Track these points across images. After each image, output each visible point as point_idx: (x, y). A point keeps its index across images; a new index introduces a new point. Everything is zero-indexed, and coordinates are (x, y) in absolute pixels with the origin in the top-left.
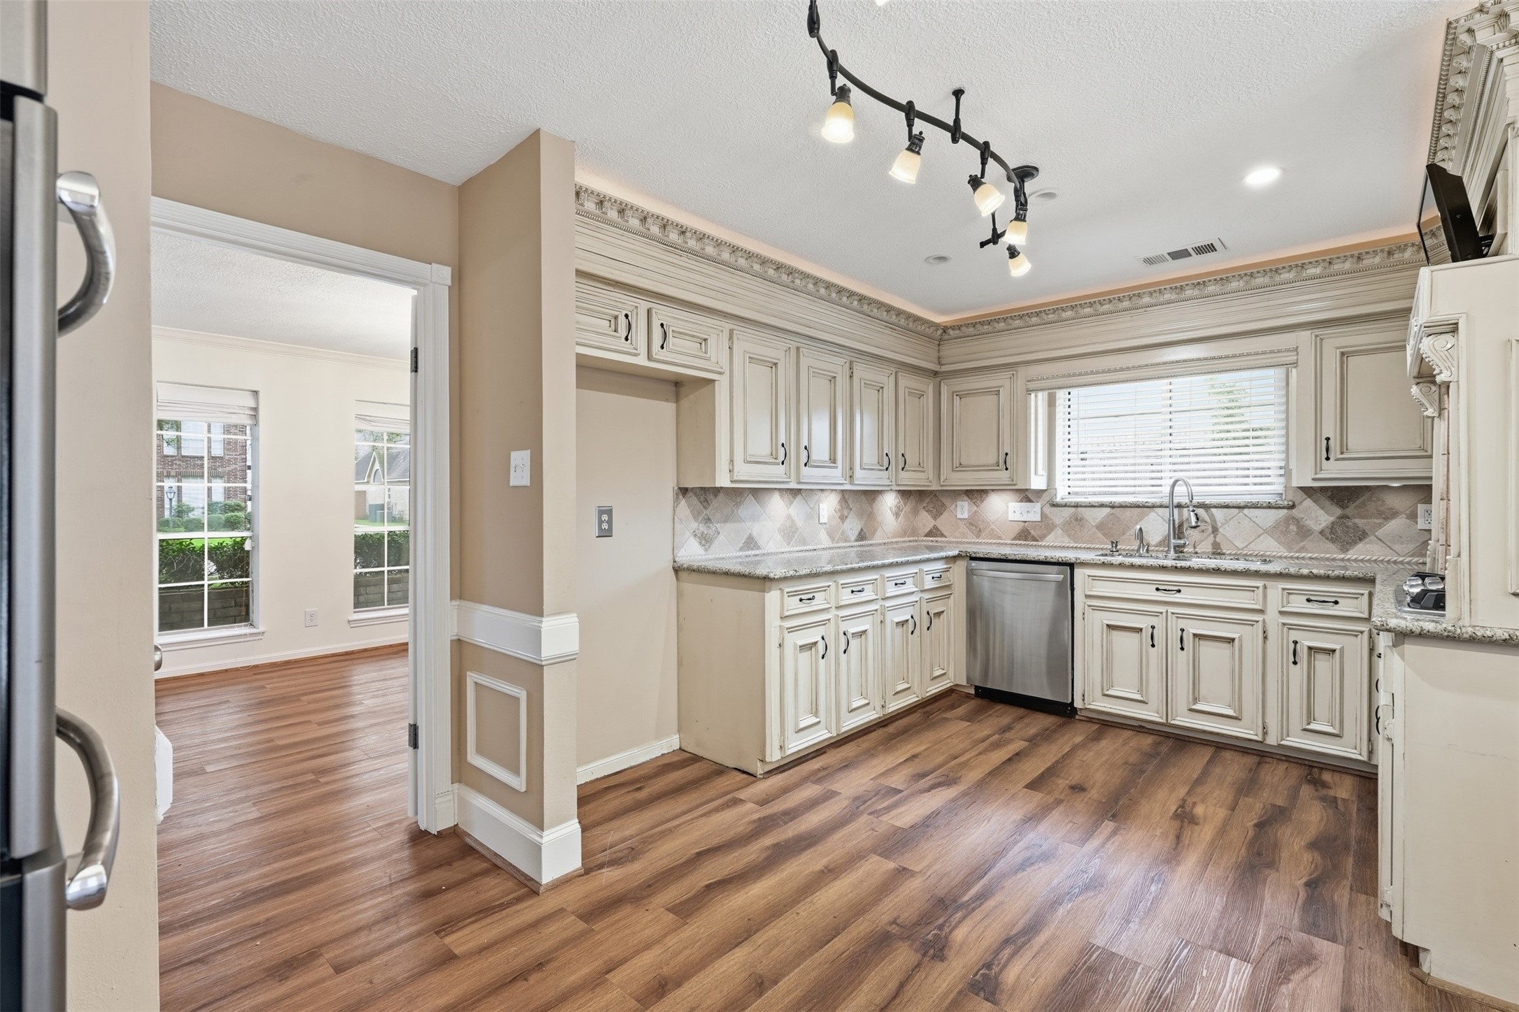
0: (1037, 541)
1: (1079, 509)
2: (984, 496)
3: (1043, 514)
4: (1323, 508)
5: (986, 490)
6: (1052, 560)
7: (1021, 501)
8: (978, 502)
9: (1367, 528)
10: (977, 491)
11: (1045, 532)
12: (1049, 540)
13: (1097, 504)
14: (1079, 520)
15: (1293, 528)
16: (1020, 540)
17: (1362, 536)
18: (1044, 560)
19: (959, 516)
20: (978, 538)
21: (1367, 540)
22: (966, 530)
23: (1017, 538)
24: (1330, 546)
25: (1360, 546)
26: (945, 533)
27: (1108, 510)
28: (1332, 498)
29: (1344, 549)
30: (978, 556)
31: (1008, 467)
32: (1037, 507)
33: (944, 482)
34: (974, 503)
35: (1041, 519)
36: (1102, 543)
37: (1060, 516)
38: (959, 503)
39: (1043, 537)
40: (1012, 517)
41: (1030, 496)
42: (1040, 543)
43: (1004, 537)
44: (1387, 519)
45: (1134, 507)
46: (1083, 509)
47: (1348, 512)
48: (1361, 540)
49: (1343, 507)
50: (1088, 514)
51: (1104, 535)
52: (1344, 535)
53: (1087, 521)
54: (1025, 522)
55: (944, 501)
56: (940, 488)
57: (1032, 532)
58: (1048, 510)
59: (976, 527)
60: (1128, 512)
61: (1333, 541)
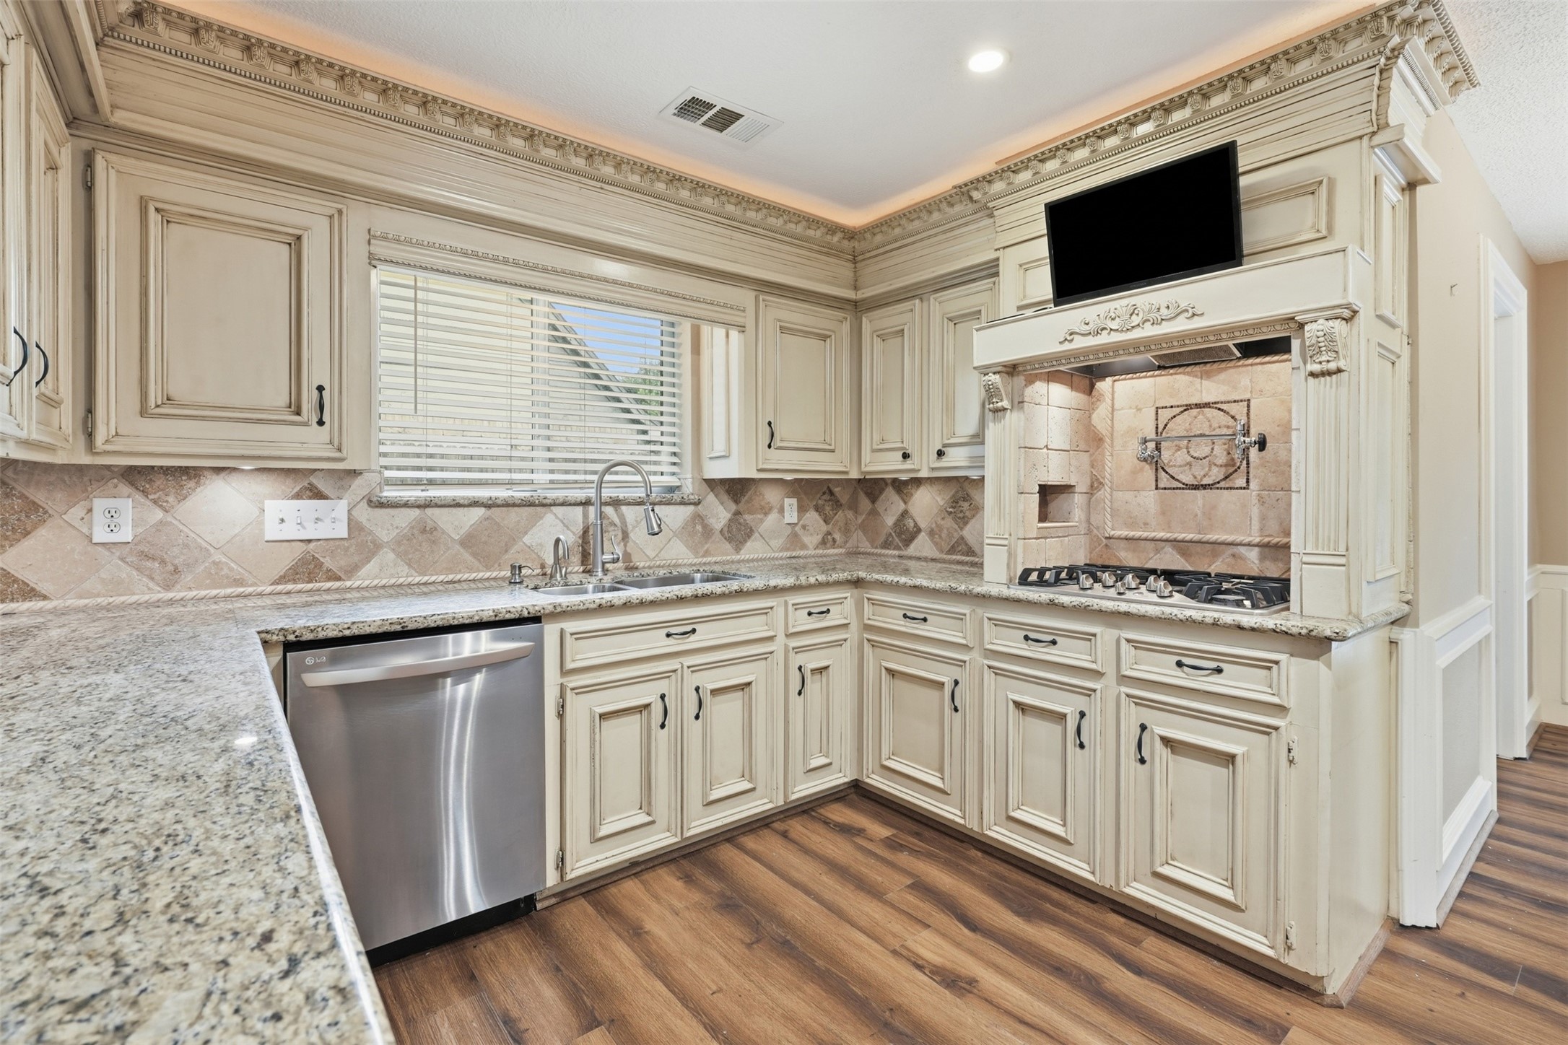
0: (339, 579)
1: (429, 511)
2: (192, 484)
3: (353, 525)
4: (722, 504)
5: (195, 468)
6: (508, 616)
7: (297, 496)
8: (171, 499)
9: (752, 524)
10: (166, 471)
11: (356, 559)
12: (368, 575)
13: (466, 502)
14: (428, 532)
15: (699, 528)
16: (294, 581)
17: (749, 533)
18: (493, 619)
19: (100, 535)
20: (168, 587)
21: (753, 537)
22: (126, 572)
23: (292, 575)
24: (728, 546)
25: (749, 544)
26: (42, 587)
27: (480, 512)
28: (728, 492)
29: (738, 550)
30: (321, 635)
31: (326, 418)
32: (340, 508)
33: (107, 442)
34: (155, 502)
35: (349, 535)
36: (471, 570)
37: (387, 526)
38: (100, 504)
39: (352, 571)
40: (272, 531)
41: (321, 485)
42: (348, 584)
43: (251, 580)
44: (766, 514)
45: (525, 506)
46: (437, 511)
47: (742, 506)
48: (749, 537)
49: (737, 502)
50: (442, 518)
51: (474, 555)
52: (738, 533)
53: (443, 532)
54: (309, 541)
55: (39, 496)
56: (86, 459)
57: (328, 563)
58: (365, 514)
59: (163, 562)
60: (514, 515)
61: (729, 540)
